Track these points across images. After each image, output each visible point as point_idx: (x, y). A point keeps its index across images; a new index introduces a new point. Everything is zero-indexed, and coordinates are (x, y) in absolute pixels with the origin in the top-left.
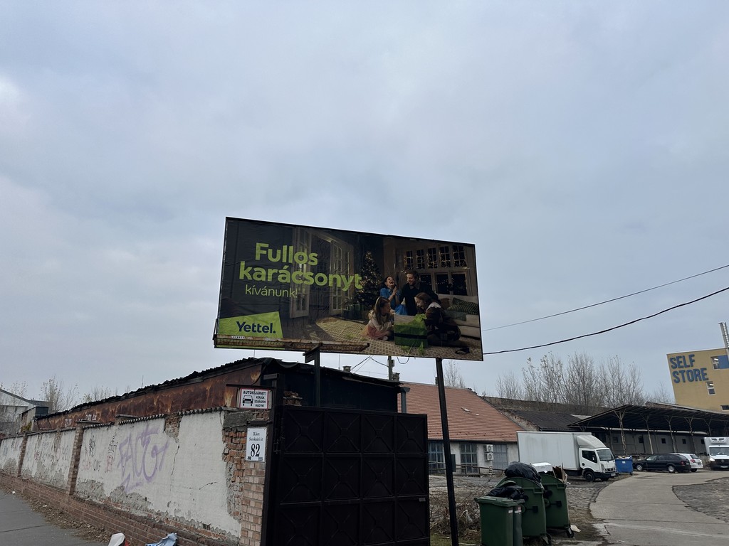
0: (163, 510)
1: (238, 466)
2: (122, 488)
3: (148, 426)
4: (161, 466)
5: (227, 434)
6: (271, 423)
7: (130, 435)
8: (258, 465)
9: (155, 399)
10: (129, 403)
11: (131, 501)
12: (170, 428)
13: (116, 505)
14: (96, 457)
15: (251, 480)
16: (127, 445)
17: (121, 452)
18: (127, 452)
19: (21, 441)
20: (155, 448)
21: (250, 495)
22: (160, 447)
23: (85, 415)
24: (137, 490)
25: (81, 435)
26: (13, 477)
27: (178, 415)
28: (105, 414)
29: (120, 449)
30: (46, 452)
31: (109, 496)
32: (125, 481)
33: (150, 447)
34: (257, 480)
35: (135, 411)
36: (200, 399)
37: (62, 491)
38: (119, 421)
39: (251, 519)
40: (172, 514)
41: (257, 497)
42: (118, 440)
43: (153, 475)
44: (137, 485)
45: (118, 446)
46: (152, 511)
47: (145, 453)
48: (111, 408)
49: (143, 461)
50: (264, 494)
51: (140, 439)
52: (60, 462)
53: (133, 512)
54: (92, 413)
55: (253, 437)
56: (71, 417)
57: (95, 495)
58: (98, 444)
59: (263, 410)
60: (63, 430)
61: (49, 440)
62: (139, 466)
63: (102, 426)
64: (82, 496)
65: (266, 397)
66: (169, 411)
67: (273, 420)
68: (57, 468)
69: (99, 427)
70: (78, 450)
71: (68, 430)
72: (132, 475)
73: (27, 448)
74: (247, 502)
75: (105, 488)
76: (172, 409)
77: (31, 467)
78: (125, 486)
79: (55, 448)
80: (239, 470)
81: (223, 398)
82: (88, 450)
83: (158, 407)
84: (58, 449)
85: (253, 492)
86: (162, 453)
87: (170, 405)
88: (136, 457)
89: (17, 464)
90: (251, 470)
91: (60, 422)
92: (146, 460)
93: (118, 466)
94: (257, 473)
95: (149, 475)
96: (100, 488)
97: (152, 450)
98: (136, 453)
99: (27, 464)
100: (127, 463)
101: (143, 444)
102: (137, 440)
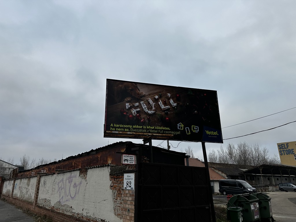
0: (80, 212)
1: (118, 192)
2: (59, 202)
3: (71, 174)
4: (78, 192)
5: (112, 177)
7: (63, 178)
8: (131, 191)
9: (73, 162)
10: (61, 164)
11: (64, 208)
12: (82, 175)
13: (57, 210)
14: (47, 188)
15: (127, 199)
16: (61, 183)
17: (59, 186)
18: (61, 186)
19: (12, 182)
20: (75, 184)
21: (127, 206)
22: (77, 183)
23: (41, 170)
24: (67, 203)
25: (40, 179)
26: (9, 197)
27: (86, 168)
28: (50, 169)
29: (58, 184)
31: (53, 205)
32: (61, 199)
34: (130, 199)
35: (63, 168)
36: (95, 161)
37: (30, 203)
38: (57, 172)
39: (128, 218)
40: (85, 214)
41: (131, 207)
42: (57, 181)
43: (75, 196)
44: (67, 201)
46: (74, 213)
47: (70, 186)
48: (53, 167)
50: (135, 205)
51: (68, 180)
52: (30, 191)
53: (65, 213)
54: (44, 169)
55: (127, 178)
56: (34, 171)
57: (47, 205)
58: (47, 182)
59: (132, 164)
60: (31, 177)
61: (25, 181)
62: (68, 192)
63: (49, 175)
64: (41, 206)
65: (134, 159)
67: (138, 170)
70: (38, 185)
71: (34, 177)
72: (64, 196)
74: (125, 210)
75: (51, 202)
77: (17, 193)
78: (61, 201)
79: (28, 185)
80: (119, 194)
82: (43, 185)
83: (75, 166)
85: (129, 204)
86: (79, 186)
87: (81, 165)
89: (11, 192)
90: (127, 194)
91: (29, 173)
92: (71, 189)
93: (57, 192)
94: (131, 195)
95: (73, 196)
96: (49, 202)
97: (73, 185)
98: (66, 186)
99: (15, 192)
100: (62, 191)
101: (69, 182)
102: (66, 181)
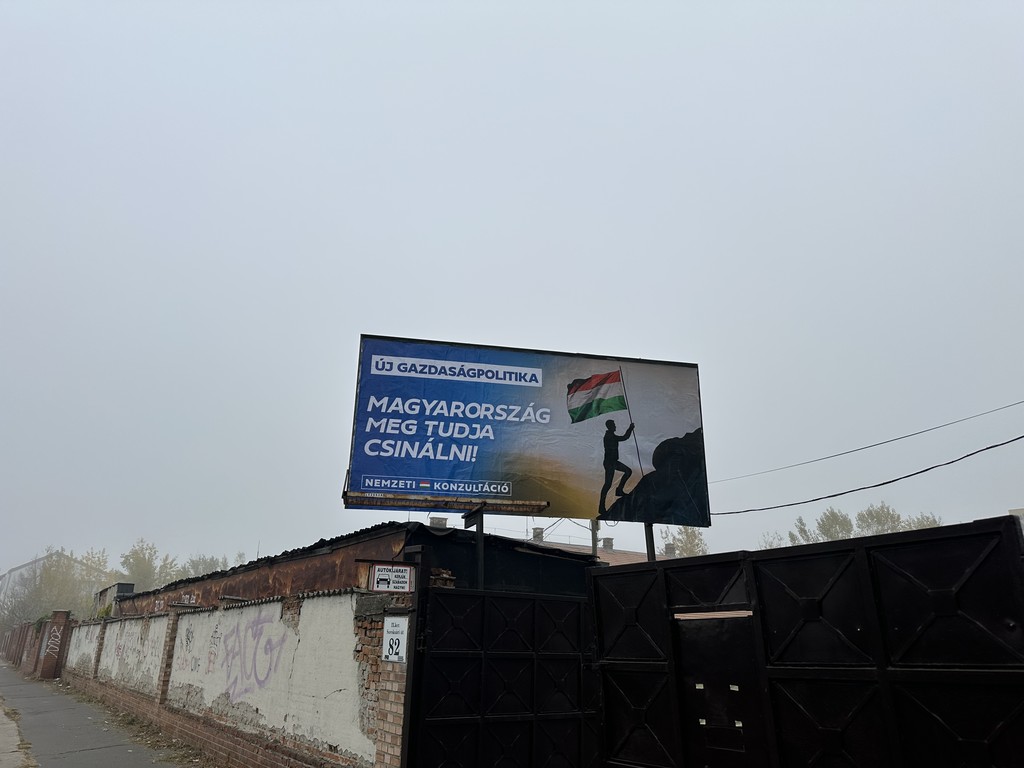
0: (279, 725)
1: (373, 667)
2: (227, 695)
3: (260, 612)
4: (276, 665)
5: (360, 624)
6: (414, 610)
7: (238, 624)
8: (397, 666)
9: (271, 575)
10: (238, 579)
11: (238, 713)
12: (288, 615)
13: (219, 718)
14: (195, 653)
15: (389, 686)
16: (233, 638)
17: (226, 647)
18: (234, 647)
19: (98, 629)
20: (269, 642)
21: (388, 706)
22: (275, 640)
23: (181, 595)
24: (246, 698)
25: (176, 623)
26: (87, 679)
27: (298, 598)
28: (206, 594)
29: (225, 642)
30: (130, 645)
31: (209, 705)
32: (231, 687)
33: (263, 641)
34: (396, 687)
35: (244, 591)
36: (327, 576)
37: (150, 699)
38: (224, 605)
39: (389, 739)
40: (290, 731)
41: (396, 709)
42: (223, 630)
43: (266, 678)
44: (246, 691)
45: (222, 639)
46: (264, 727)
47: (256, 648)
48: (215, 587)
49: (254, 659)
50: (405, 705)
51: (250, 630)
52: (149, 659)
53: (241, 727)
54: (189, 593)
55: (391, 629)
56: (164, 599)
57: (192, 704)
58: (196, 635)
59: (404, 593)
60: (153, 616)
61: (134, 628)
62: (249, 665)
63: (201, 611)
64: (176, 706)
65: (407, 576)
66: (288, 592)
67: (416, 607)
68: (143, 667)
69: (198, 612)
70: (171, 644)
71: (159, 616)
72: (239, 677)
73: (105, 639)
74: (383, 716)
75: (205, 695)
76: (291, 590)
77: (110, 664)
78: (231, 692)
79: (142, 639)
80: (374, 673)
81: (356, 575)
82: (185, 643)
83: (275, 586)
84: (146, 642)
85: (391, 703)
86: (278, 649)
87: (289, 585)
88: (245, 653)
89: (93, 661)
90: (389, 673)
91: (148, 605)
92: (257, 657)
93: (221, 665)
94: (397, 678)
95: (262, 678)
96: (199, 695)
97: (264, 644)
98: (243, 648)
99: (105, 662)
100: (234, 661)
101: (254, 636)
102: (246, 631)
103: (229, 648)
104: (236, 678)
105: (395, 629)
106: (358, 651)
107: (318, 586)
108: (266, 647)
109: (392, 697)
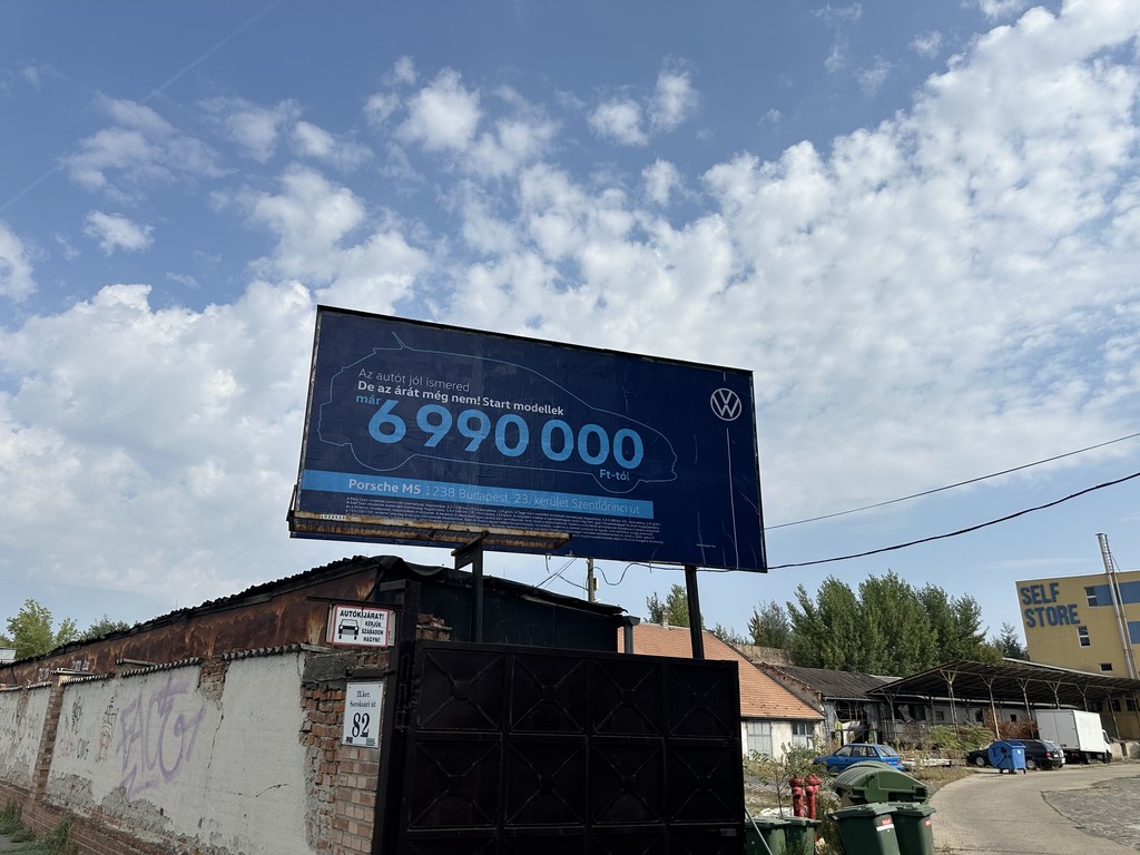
0: (191, 832)
1: (328, 753)
2: (122, 790)
3: (170, 679)
4: (189, 751)
5: (309, 694)
6: (392, 673)
7: (140, 696)
8: (366, 752)
9: (188, 632)
10: (144, 639)
11: (135, 815)
12: (208, 683)
13: (111, 822)
14: (83, 735)
15: (351, 781)
16: (133, 714)
17: (123, 726)
18: (133, 727)
20: (181, 719)
21: (350, 811)
22: (189, 716)
23: (71, 661)
24: (147, 795)
25: (60, 696)
27: (223, 659)
28: (103, 659)
29: (122, 720)
31: (100, 803)
32: (127, 779)
33: (173, 717)
34: (362, 782)
35: (151, 653)
36: (265, 632)
37: (23, 793)
38: (122, 671)
40: (206, 841)
41: (362, 814)
42: (120, 705)
43: (175, 768)
44: (148, 785)
45: (119, 717)
46: (170, 835)
47: (163, 727)
48: (113, 649)
49: (160, 744)
50: (376, 809)
51: (156, 703)
52: (25, 741)
53: (140, 833)
54: (81, 658)
55: (357, 700)
56: (49, 666)
57: (77, 801)
58: (86, 711)
59: (378, 647)
60: (32, 687)
61: (9, 703)
62: (153, 750)
63: (93, 680)
64: (55, 804)
65: (384, 623)
66: (210, 654)
67: (396, 668)
68: (18, 752)
69: (89, 681)
70: (52, 722)
71: (40, 687)
72: (139, 766)
74: (341, 825)
75: (94, 790)
76: (215, 651)
78: (128, 786)
79: (18, 716)
80: (329, 762)
81: (305, 630)
82: (71, 721)
83: (192, 646)
84: (23, 720)
85: (355, 805)
86: (193, 728)
87: (212, 643)
88: (147, 734)
90: (352, 762)
91: (30, 673)
92: (164, 740)
93: (117, 750)
94: (364, 770)
95: (169, 768)
96: (86, 789)
97: (174, 722)
98: (148, 728)
100: (132, 745)
101: (161, 712)
102: (151, 705)
103: (127, 728)
104: (135, 768)
105: (363, 700)
106: (306, 732)
107: (251, 645)
108: (176, 725)
109: (356, 797)
